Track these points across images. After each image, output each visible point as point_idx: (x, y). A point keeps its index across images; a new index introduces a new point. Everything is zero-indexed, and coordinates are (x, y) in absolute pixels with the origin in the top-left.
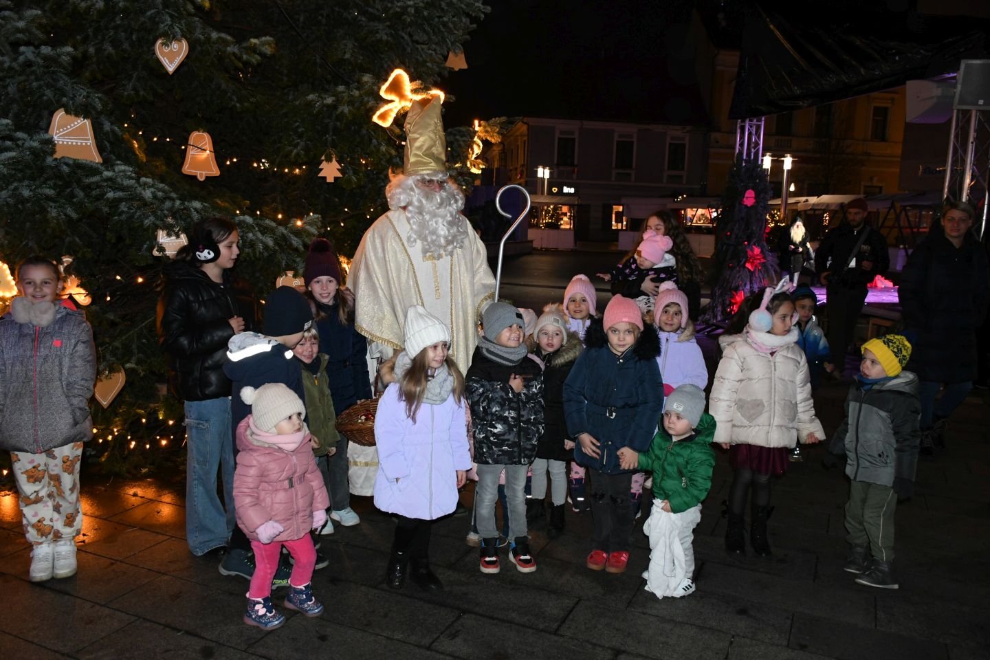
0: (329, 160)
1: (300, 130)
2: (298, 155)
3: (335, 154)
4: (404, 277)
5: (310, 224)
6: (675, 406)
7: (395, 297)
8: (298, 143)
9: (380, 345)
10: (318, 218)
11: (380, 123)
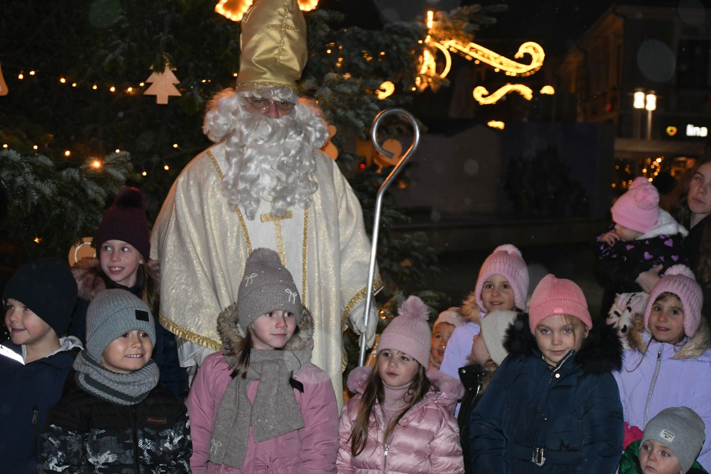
0: (160, 69)
1: (124, 26)
2: (114, 61)
3: (170, 61)
4: (231, 244)
5: (115, 165)
6: (662, 434)
7: (218, 274)
8: (117, 46)
9: (196, 346)
10: (125, 156)
11: (228, 15)
